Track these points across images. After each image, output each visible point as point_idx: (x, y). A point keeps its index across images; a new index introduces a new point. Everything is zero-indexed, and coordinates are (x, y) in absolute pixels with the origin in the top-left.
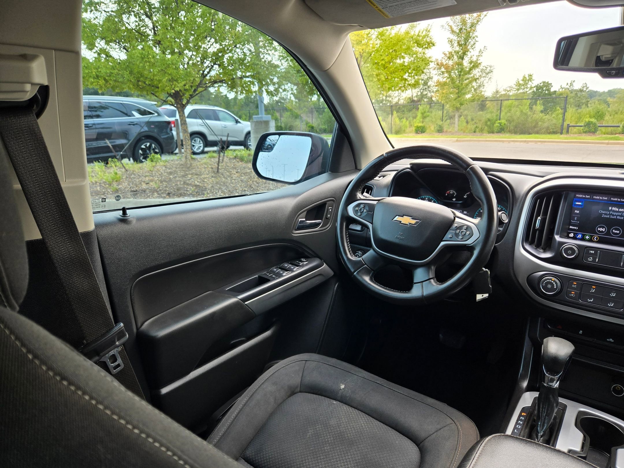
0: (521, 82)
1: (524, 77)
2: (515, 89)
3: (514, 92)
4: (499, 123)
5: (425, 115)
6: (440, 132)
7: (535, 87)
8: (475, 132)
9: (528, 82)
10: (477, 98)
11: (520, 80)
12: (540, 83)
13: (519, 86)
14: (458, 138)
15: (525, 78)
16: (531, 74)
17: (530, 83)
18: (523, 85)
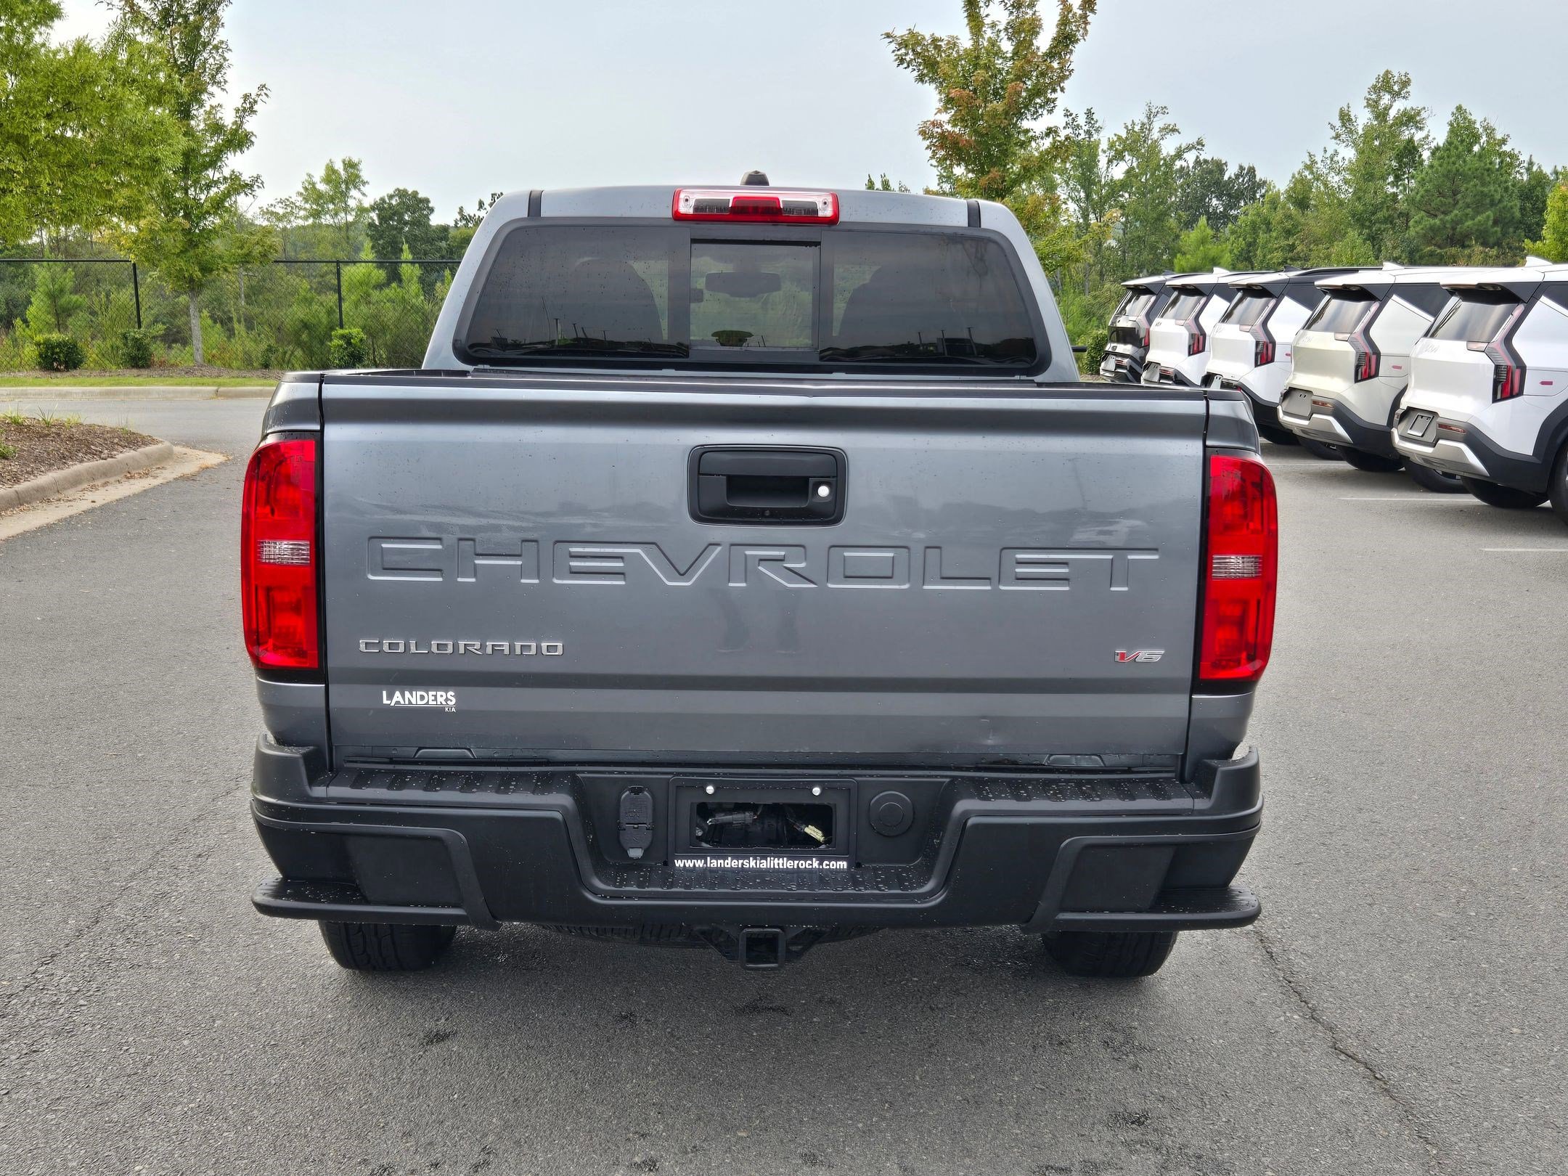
0: (322, 187)
1: (331, 170)
2: (302, 213)
3: (300, 222)
4: (343, 337)
5: (63, 301)
6: (143, 367)
7: (373, 208)
8: (266, 366)
9: (347, 188)
10: (258, 249)
11: (317, 179)
12: (391, 197)
13: (316, 202)
14: (220, 385)
15: (334, 172)
16: (355, 160)
17: (353, 192)
18: (332, 200)
